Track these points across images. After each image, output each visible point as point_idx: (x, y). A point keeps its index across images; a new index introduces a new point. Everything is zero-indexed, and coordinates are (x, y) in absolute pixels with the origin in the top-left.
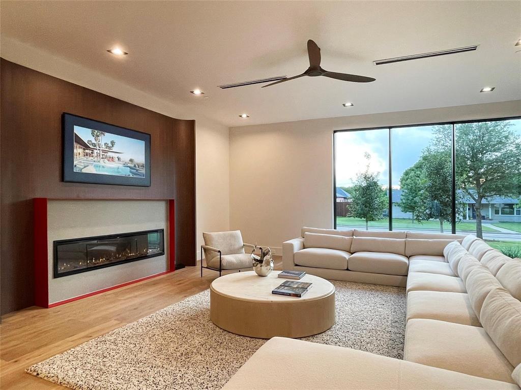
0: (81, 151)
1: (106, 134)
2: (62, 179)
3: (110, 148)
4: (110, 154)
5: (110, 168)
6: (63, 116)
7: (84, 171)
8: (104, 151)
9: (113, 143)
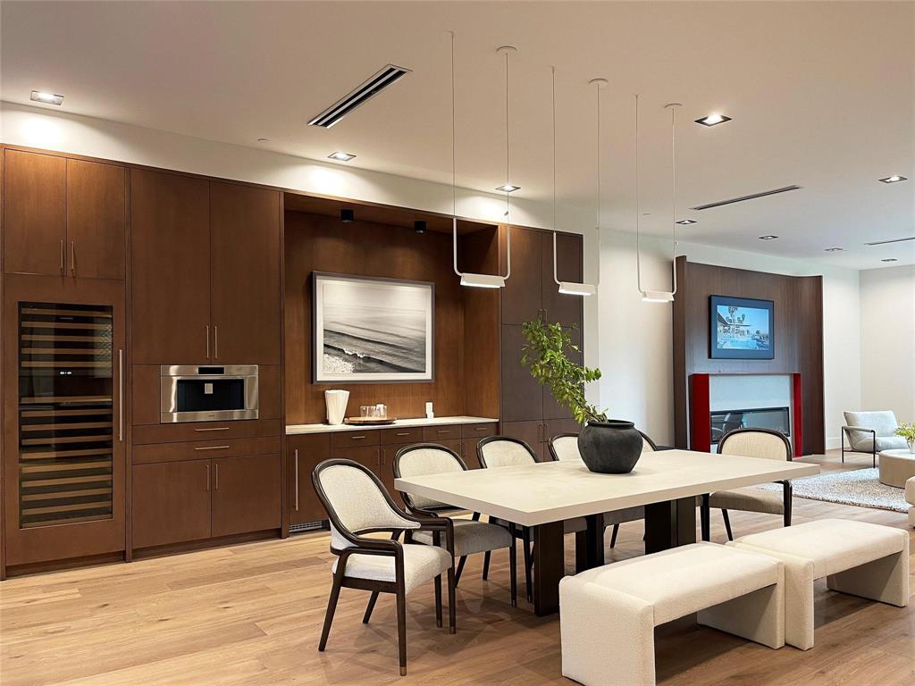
0: (722, 328)
1: (739, 308)
2: (710, 357)
3: (741, 322)
4: (741, 328)
5: (742, 342)
6: (710, 299)
7: (724, 347)
8: (738, 326)
9: (743, 316)
